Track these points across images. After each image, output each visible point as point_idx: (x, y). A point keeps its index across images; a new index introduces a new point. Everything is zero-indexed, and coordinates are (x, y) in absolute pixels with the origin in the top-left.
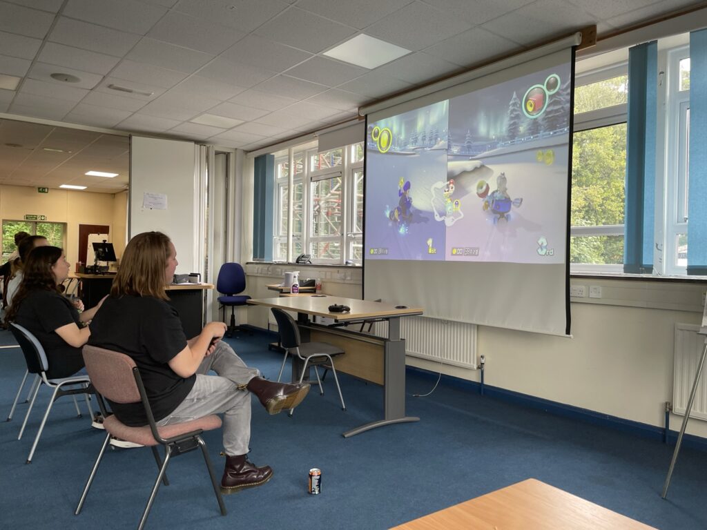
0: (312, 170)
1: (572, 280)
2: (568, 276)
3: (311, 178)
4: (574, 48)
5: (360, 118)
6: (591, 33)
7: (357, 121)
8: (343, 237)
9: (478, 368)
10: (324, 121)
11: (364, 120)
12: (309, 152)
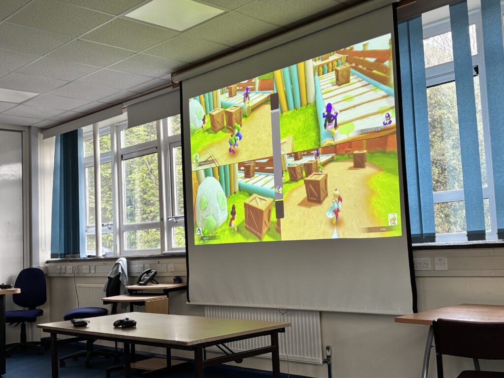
0: (123, 146)
2: (411, 250)
3: (122, 156)
4: (395, 5)
5: (174, 85)
7: (171, 89)
8: (163, 223)
9: (325, 362)
10: (131, 90)
12: (117, 126)
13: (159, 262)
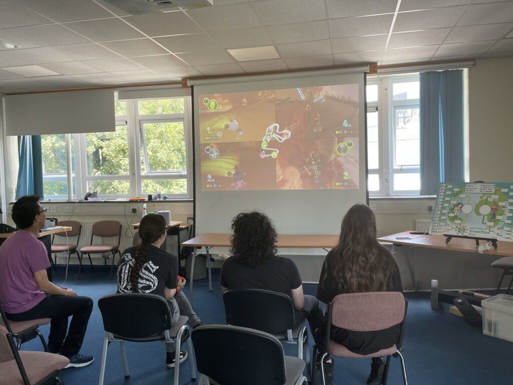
1: (370, 202)
2: (368, 200)
4: (365, 74)
6: (375, 67)
8: (135, 176)
11: (191, 88)
13: (154, 205)
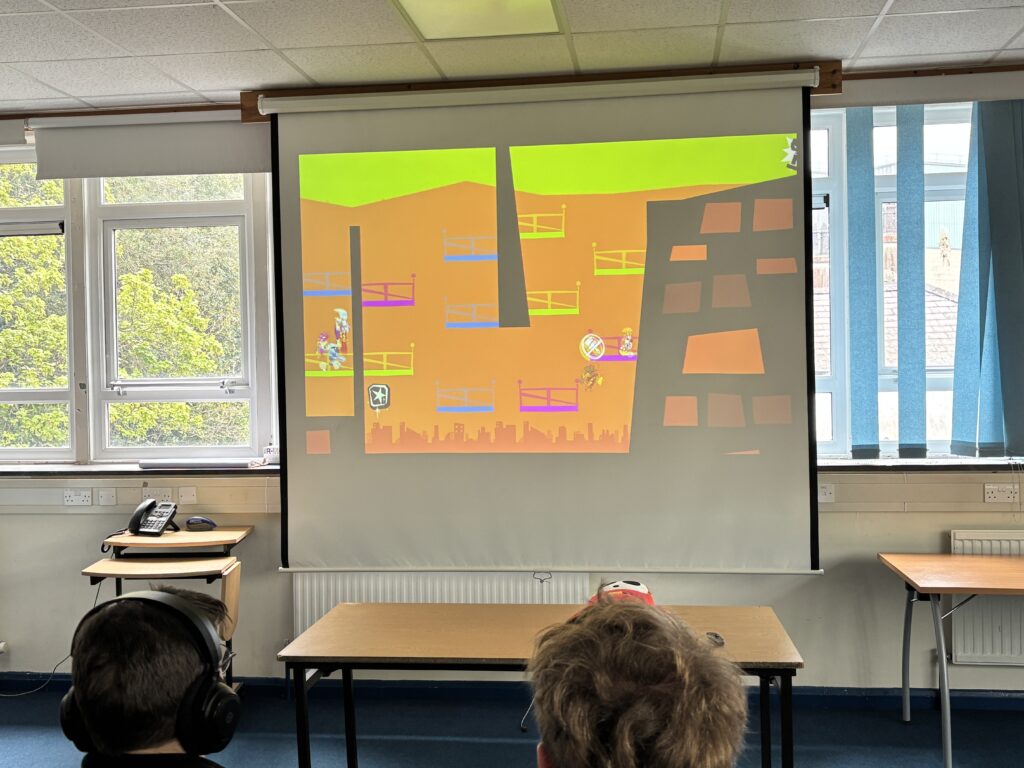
2: (814, 470)
4: (808, 90)
6: (834, 72)
8: (86, 393)
11: (268, 122)
